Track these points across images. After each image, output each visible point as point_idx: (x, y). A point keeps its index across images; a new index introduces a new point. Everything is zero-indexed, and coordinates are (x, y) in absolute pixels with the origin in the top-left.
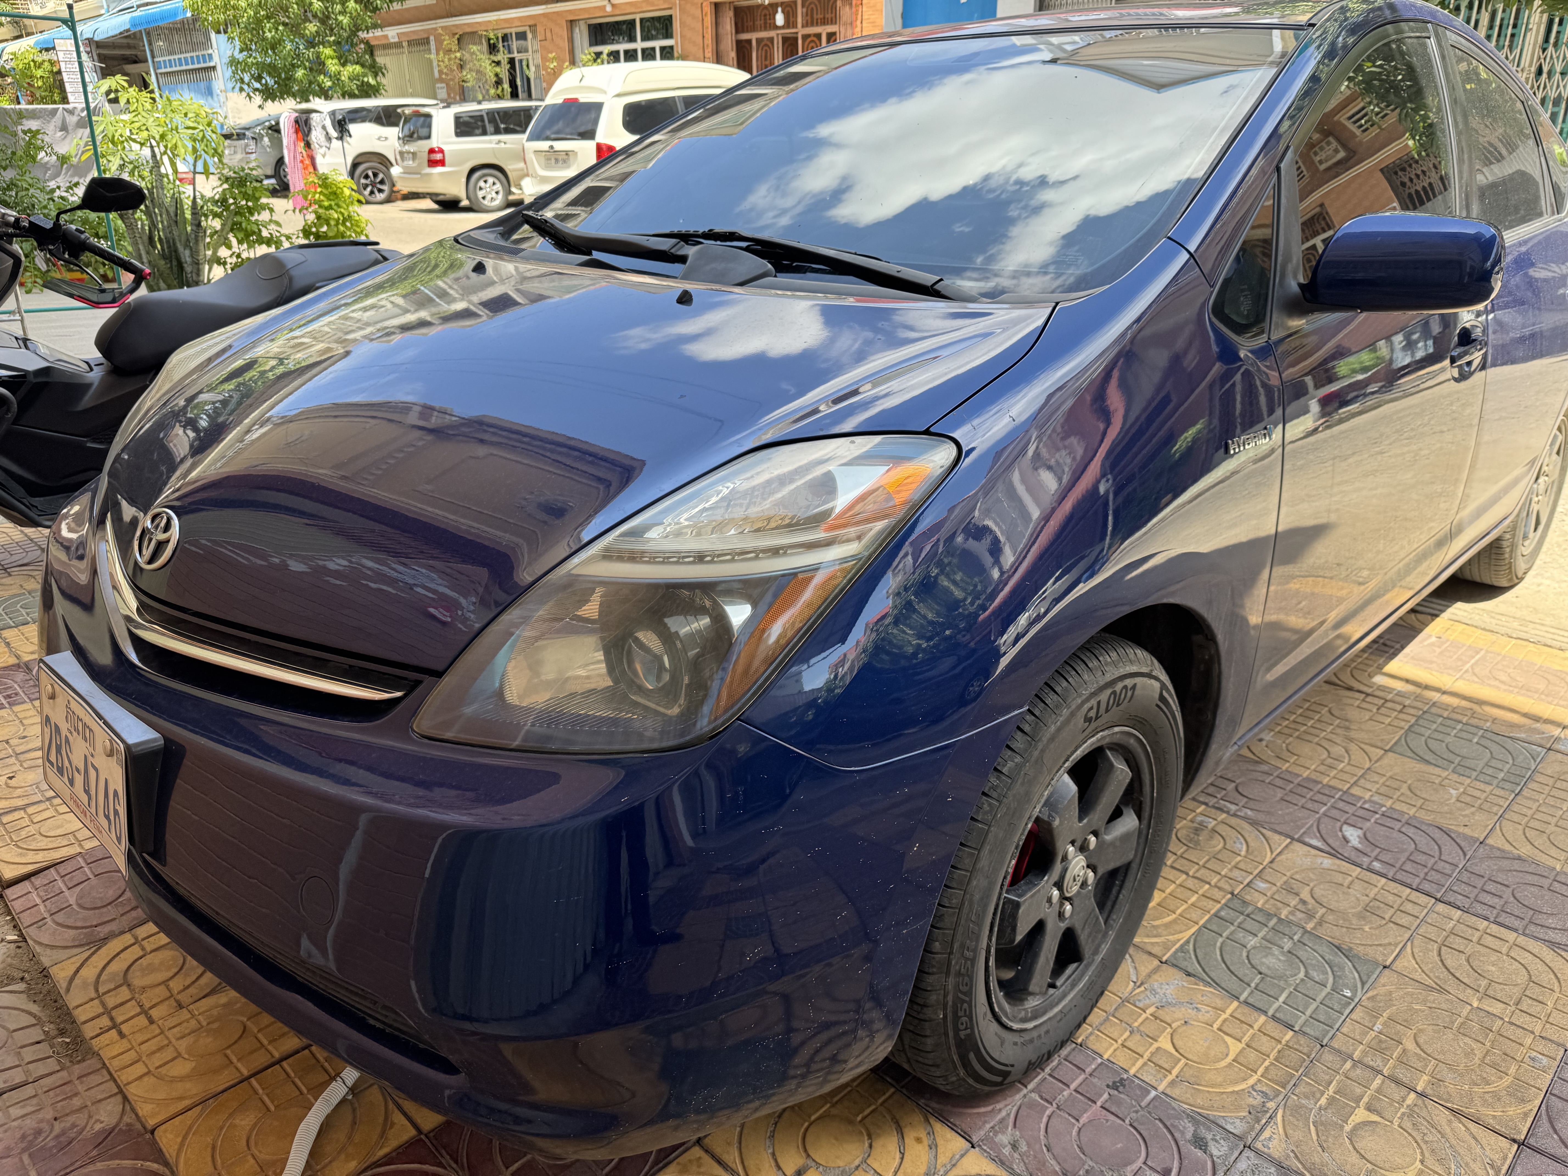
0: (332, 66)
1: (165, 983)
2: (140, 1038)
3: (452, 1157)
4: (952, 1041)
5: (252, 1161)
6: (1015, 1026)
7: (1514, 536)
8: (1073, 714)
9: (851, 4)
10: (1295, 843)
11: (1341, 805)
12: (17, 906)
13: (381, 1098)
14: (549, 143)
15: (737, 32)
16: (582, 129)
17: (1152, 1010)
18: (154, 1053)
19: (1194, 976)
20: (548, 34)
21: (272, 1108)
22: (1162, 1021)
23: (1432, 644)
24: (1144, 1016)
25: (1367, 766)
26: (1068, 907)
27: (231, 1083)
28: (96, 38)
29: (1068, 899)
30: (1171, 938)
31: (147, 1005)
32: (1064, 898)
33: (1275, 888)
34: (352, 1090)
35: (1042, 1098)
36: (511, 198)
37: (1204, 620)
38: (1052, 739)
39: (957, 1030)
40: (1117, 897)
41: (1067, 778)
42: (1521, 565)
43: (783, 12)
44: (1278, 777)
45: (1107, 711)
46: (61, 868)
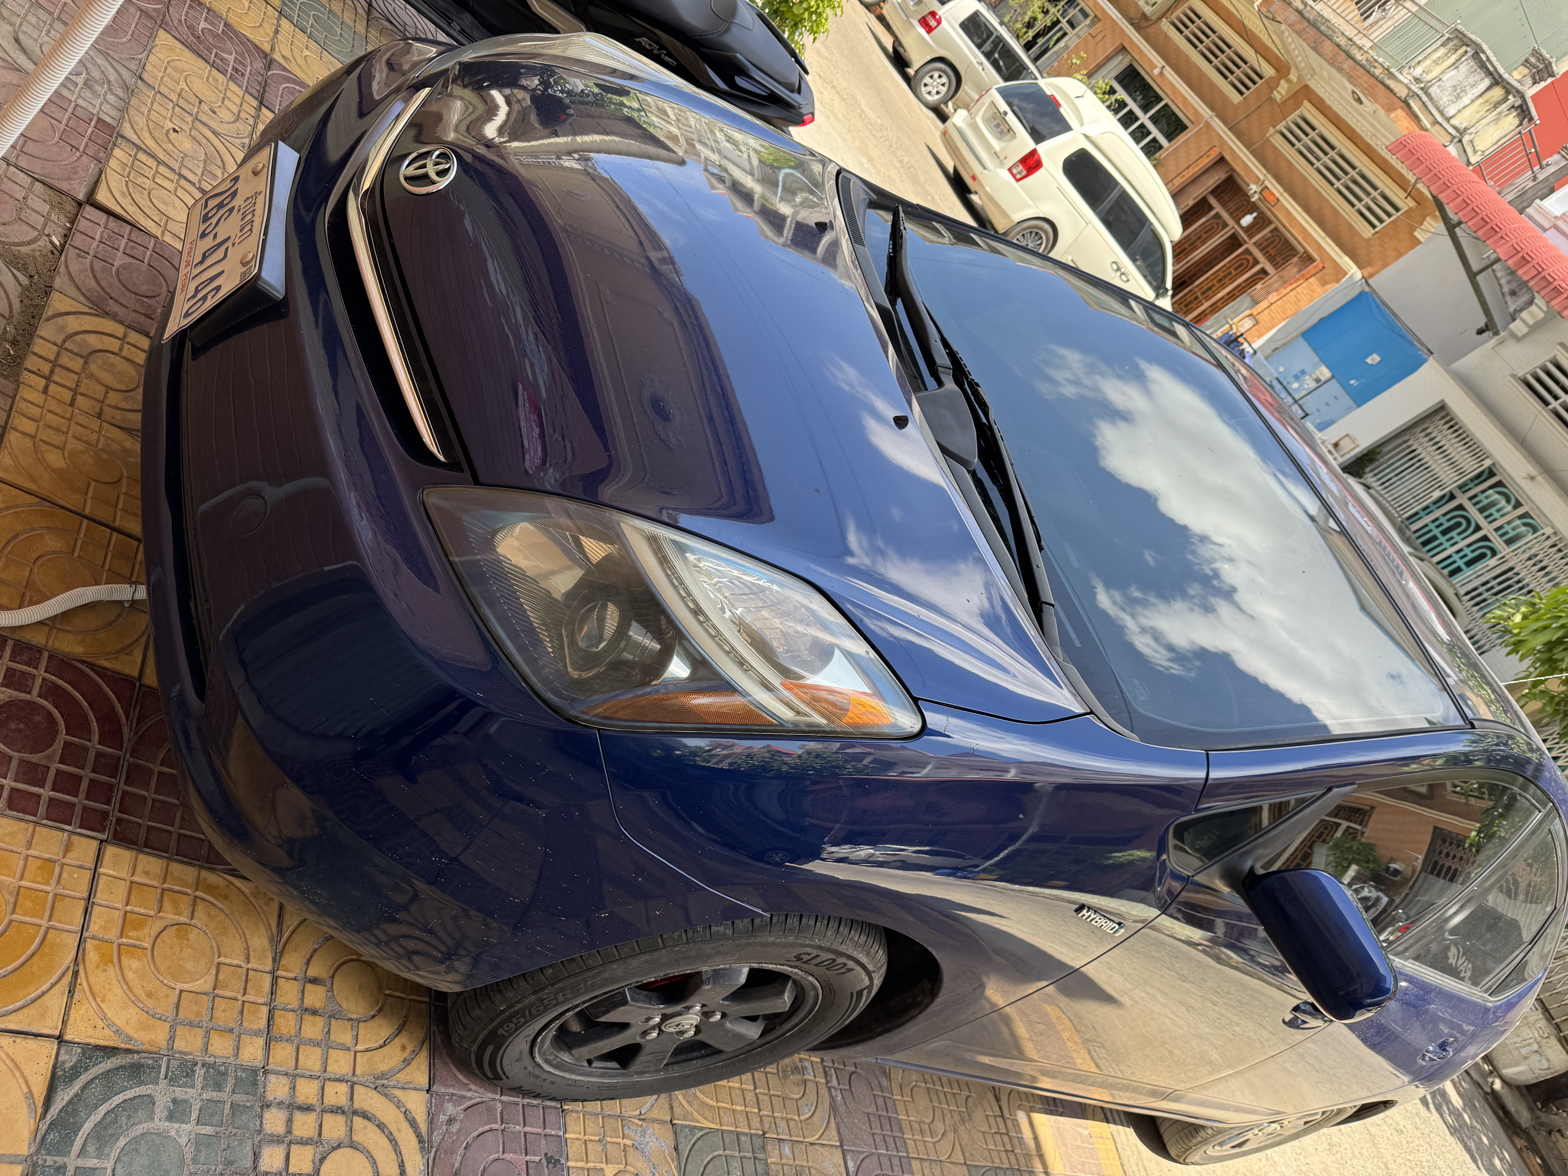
1: (109, 389)
2: (54, 406)
3: (138, 719)
4: (490, 1028)
5: (27, 573)
6: (538, 1059)
7: (1213, 1136)
8: (793, 945)
9: (1300, 270)
10: (839, 1150)
11: (896, 1162)
12: (82, 224)
13: (143, 628)
14: (1008, 109)
15: (1212, 192)
16: (1039, 127)
17: (628, 1142)
18: (50, 427)
19: (678, 1154)
20: (1099, 37)
21: (76, 555)
22: (625, 1156)
23: (1081, 1135)
24: (620, 1140)
25: (942, 1158)
26: (654, 1034)
27: (72, 507)
29: (660, 1030)
30: (695, 1114)
31: (82, 389)
32: (659, 1026)
33: (791, 1162)
34: (133, 602)
35: (501, 1113)
36: (943, 106)
37: (941, 982)
38: (763, 945)
39: (501, 1025)
40: (692, 1060)
41: (746, 971)
42: (1196, 1156)
43: (1255, 218)
44: (884, 1097)
45: (816, 965)
46: (136, 233)
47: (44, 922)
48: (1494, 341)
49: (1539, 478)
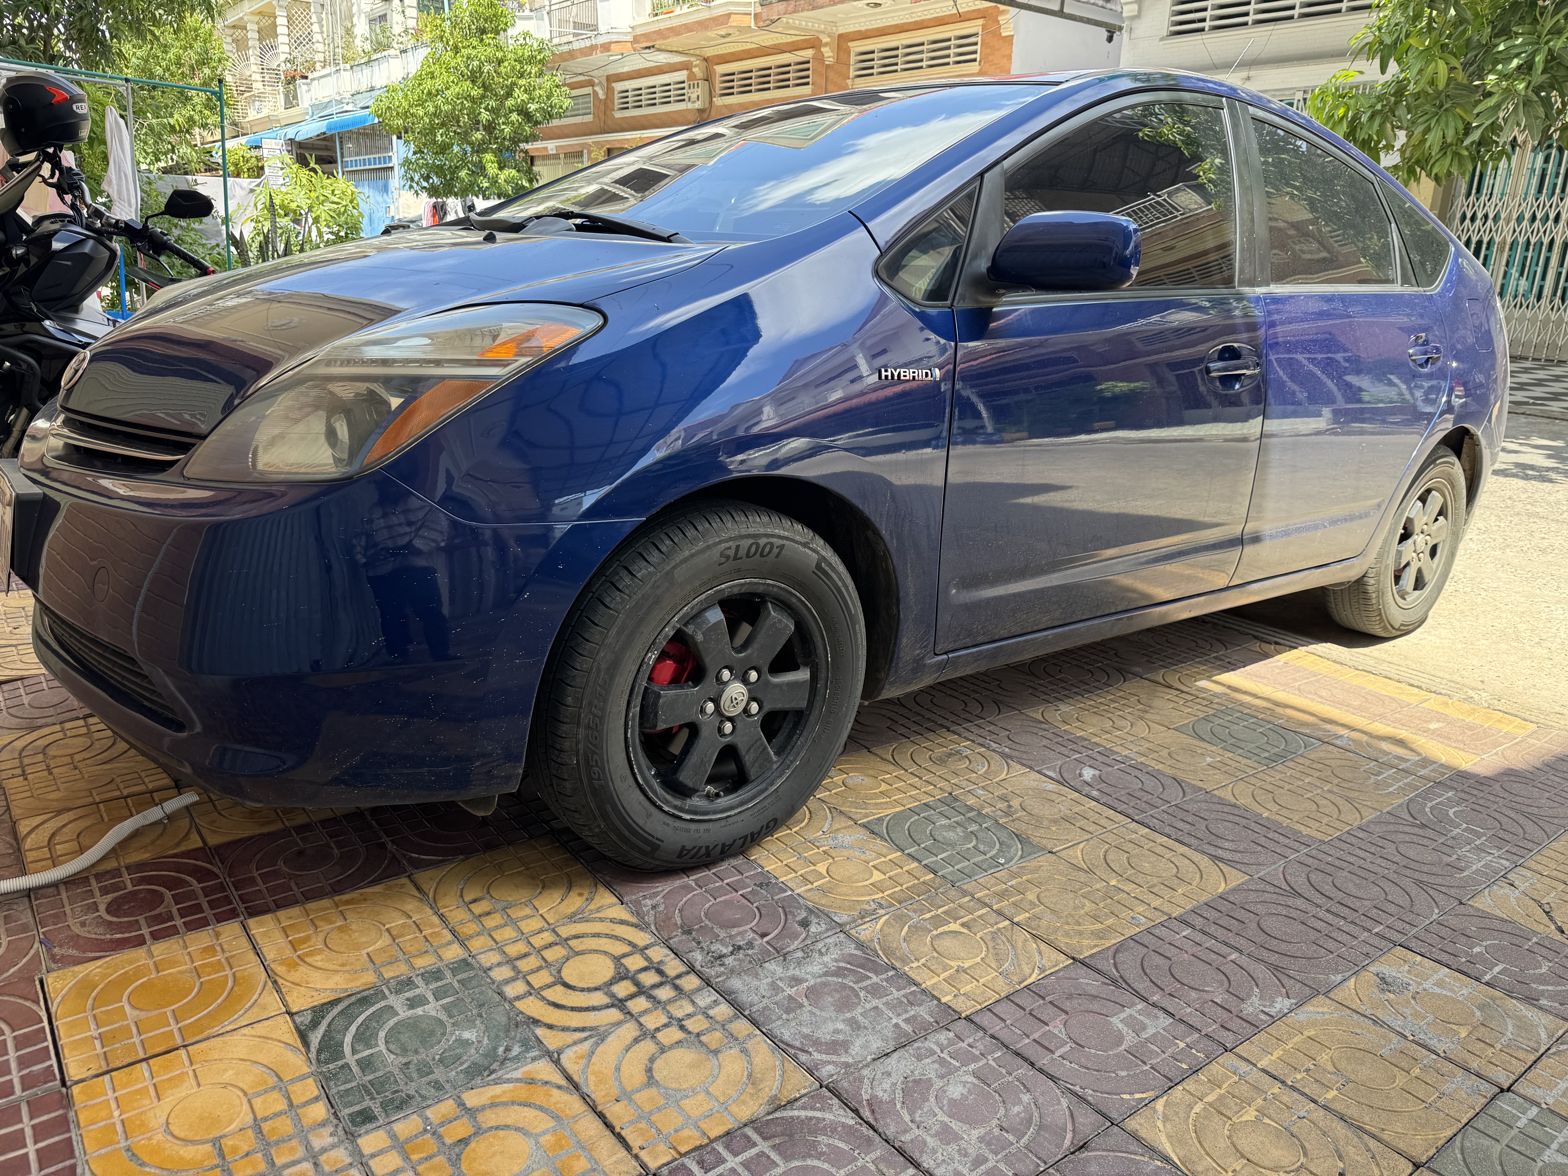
0: (492, 169)
1: (72, 755)
3: (221, 861)
4: (587, 789)
5: (78, 846)
6: (668, 810)
8: (710, 547)
10: (1032, 772)
11: (1096, 755)
13: (188, 825)
17: (825, 848)
18: (41, 788)
19: (876, 834)
21: (106, 819)
22: (828, 855)
24: (816, 851)
26: (728, 725)
27: (85, 804)
28: (297, 139)
30: (875, 811)
31: (52, 766)
32: (719, 713)
33: (990, 795)
34: (169, 817)
35: (697, 884)
38: (685, 560)
39: (590, 779)
40: (789, 738)
41: (711, 604)
45: (748, 556)
46: (26, 682)
47: (228, 972)
48: (1125, 34)
49: (1252, 73)
